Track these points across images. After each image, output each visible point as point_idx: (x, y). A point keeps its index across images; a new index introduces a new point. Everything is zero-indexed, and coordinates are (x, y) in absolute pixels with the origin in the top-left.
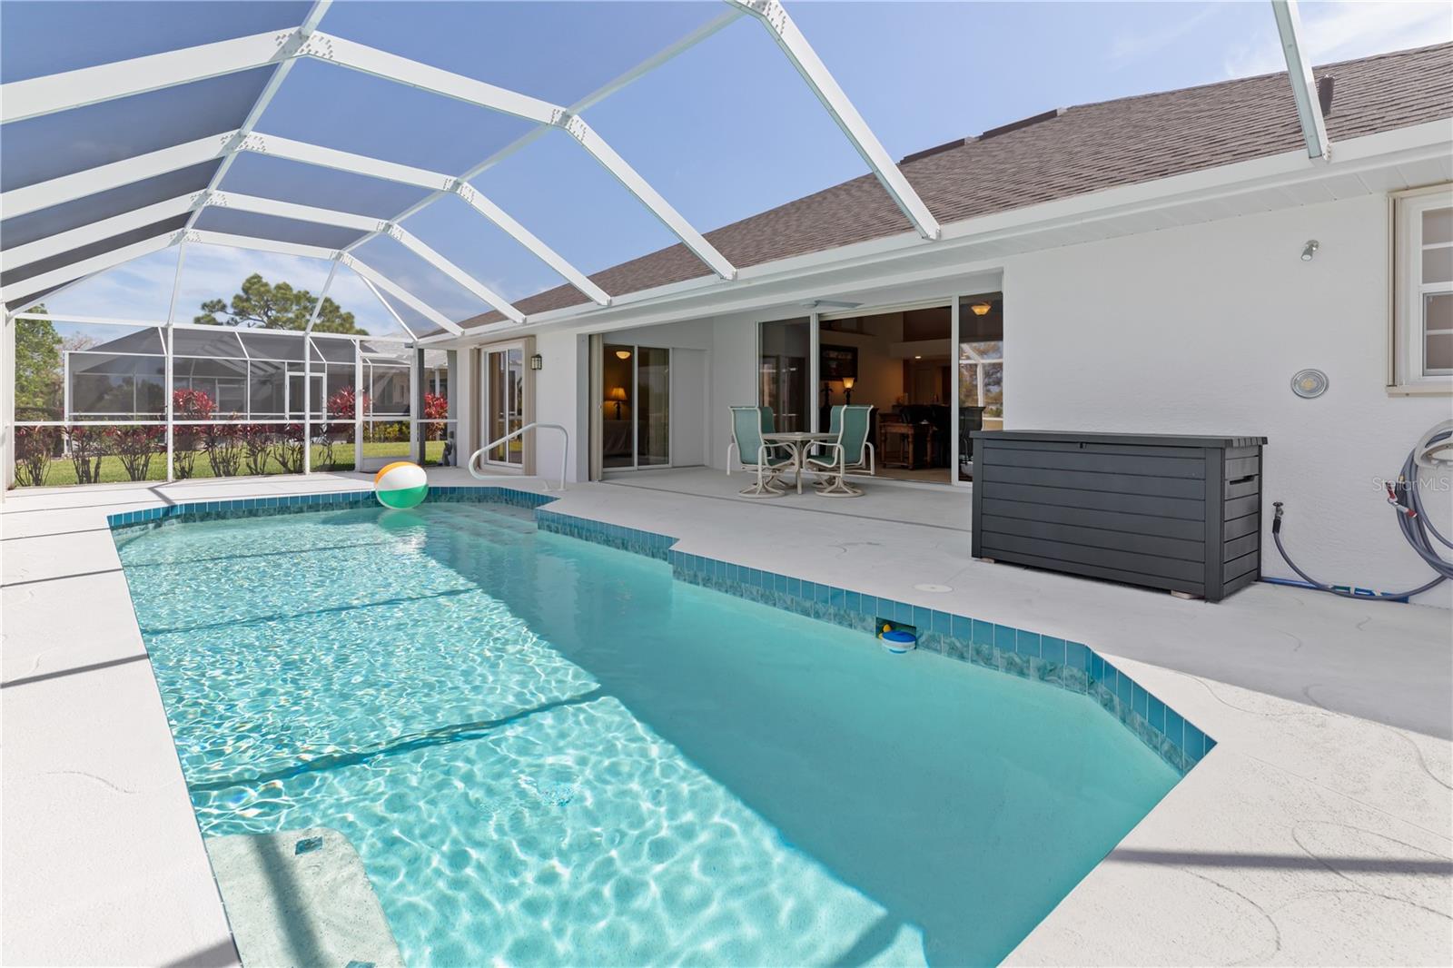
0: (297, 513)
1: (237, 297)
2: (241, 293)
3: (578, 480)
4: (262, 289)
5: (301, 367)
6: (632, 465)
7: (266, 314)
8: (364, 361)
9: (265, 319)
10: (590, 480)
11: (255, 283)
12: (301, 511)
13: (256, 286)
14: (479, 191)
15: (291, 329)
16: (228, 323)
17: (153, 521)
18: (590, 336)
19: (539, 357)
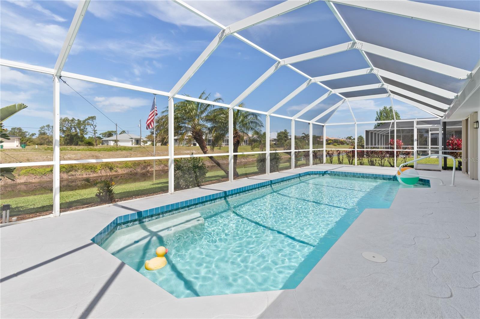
0: (358, 178)
17: (322, 174)
19: (478, 122)
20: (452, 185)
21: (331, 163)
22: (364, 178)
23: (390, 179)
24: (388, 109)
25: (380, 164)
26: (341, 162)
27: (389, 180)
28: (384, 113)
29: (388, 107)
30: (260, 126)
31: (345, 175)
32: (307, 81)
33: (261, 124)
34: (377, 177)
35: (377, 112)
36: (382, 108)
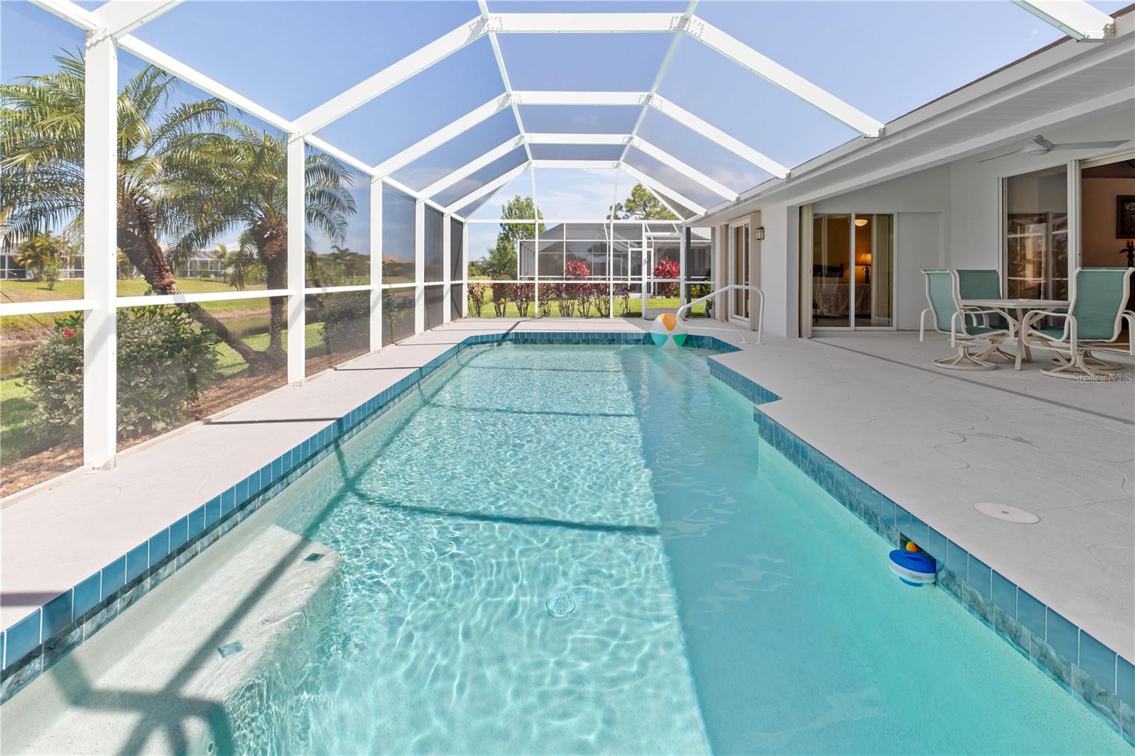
0: (576, 344)
1: (629, 201)
2: (632, 198)
3: (787, 335)
4: (642, 193)
5: (640, 244)
6: (848, 325)
7: (644, 210)
8: (649, 238)
9: (644, 213)
10: (800, 336)
11: (638, 190)
12: (578, 343)
13: (639, 192)
14: (667, 99)
15: (658, 219)
16: (624, 218)
17: (496, 341)
18: (801, 208)
19: (762, 228)
20: (759, 342)
21: (479, 316)
22: (589, 344)
23: (637, 341)
24: (523, 202)
25: (581, 313)
26: (502, 312)
27: (636, 344)
28: (517, 209)
29: (523, 199)
30: (344, 208)
31: (549, 340)
32: (499, 97)
33: (346, 204)
34: (613, 340)
35: (503, 207)
36: (512, 199)
